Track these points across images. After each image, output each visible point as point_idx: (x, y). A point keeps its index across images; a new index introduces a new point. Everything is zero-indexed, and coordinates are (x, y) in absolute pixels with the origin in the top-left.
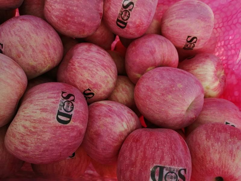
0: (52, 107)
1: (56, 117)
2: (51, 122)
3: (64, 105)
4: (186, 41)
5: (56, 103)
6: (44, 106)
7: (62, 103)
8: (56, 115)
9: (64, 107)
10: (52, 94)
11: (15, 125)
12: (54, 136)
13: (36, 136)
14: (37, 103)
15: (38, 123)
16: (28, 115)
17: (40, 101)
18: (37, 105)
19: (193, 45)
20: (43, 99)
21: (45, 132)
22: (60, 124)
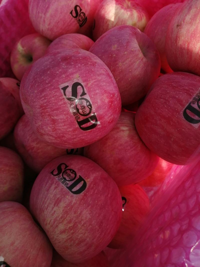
0: (59, 192)
1: (72, 194)
2: (74, 201)
3: (65, 179)
4: (74, 19)
5: (58, 185)
6: (54, 199)
7: (62, 179)
8: (70, 192)
9: (67, 180)
10: (46, 184)
11: (55, 240)
12: (90, 207)
13: (79, 225)
14: (46, 205)
15: (67, 216)
16: (52, 221)
17: (46, 200)
18: (48, 206)
19: (82, 14)
20: (46, 197)
21: (80, 214)
22: (82, 194)
